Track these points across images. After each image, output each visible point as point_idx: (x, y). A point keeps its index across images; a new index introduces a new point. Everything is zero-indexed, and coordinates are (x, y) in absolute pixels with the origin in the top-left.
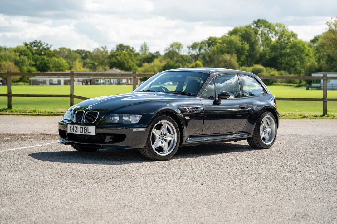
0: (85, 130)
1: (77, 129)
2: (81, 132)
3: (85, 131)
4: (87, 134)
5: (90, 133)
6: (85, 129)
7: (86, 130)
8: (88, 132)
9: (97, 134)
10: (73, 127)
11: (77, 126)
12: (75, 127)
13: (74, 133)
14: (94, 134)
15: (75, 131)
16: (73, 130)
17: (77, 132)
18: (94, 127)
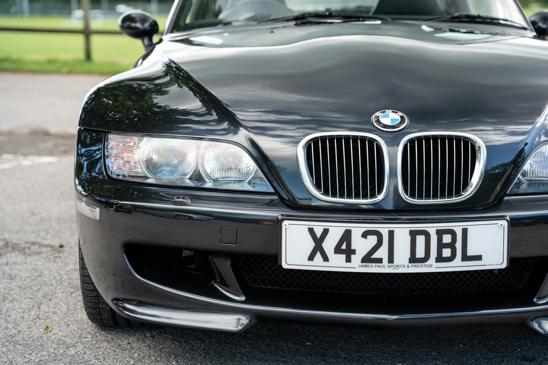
0: (447, 246)
1: (379, 244)
2: (413, 259)
3: (447, 253)
4: (458, 265)
5: (479, 258)
6: (447, 239)
7: (452, 246)
8: (465, 258)
9: (511, 260)
10: (347, 236)
11: (384, 229)
12: (365, 235)
13: (356, 266)
14: (504, 266)
15: (368, 259)
16: (349, 253)
17: (380, 261)
18: (504, 223)
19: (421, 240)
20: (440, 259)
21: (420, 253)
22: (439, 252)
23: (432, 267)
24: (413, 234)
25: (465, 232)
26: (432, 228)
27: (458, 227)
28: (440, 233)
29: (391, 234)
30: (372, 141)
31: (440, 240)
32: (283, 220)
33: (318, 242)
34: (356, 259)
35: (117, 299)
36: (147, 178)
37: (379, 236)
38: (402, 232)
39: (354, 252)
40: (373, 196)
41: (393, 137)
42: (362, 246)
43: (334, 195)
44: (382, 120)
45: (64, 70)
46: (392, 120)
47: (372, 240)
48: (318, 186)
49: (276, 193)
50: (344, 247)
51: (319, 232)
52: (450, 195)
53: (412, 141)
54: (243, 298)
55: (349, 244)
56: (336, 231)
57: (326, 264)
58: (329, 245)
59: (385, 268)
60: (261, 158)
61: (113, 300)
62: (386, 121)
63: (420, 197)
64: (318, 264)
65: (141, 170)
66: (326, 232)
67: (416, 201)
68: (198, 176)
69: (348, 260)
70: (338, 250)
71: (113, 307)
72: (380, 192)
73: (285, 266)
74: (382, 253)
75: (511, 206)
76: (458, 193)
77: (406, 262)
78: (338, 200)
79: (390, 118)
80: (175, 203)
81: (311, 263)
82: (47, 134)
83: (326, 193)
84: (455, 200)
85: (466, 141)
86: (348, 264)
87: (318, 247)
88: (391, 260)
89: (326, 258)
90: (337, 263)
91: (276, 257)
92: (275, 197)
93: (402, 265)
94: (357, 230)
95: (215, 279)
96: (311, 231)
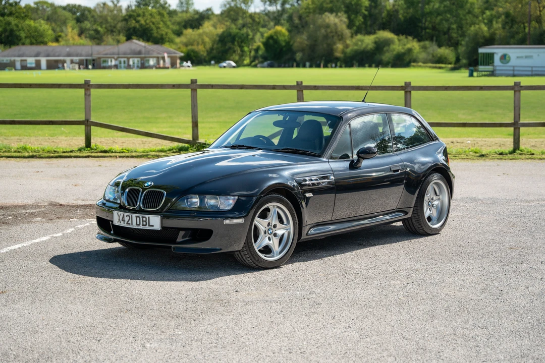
0: (144, 221)
1: (129, 219)
4: (147, 227)
5: (153, 226)
7: (146, 222)
8: (149, 225)
12: (127, 216)
13: (125, 225)
17: (130, 224)
18: (159, 216)
19: (138, 218)
20: (143, 225)
21: (138, 223)
22: (143, 223)
23: (141, 227)
24: (137, 217)
25: (149, 218)
26: (141, 216)
27: (147, 216)
28: (143, 217)
31: (143, 219)
34: (125, 223)
39: (125, 221)
42: (126, 219)
59: (131, 226)
70: (122, 220)
74: (130, 222)
88: (132, 224)
90: (122, 224)
93: (134, 226)
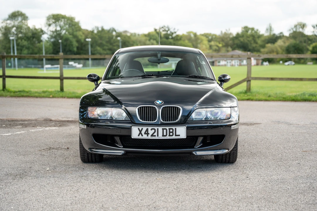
0: (171, 132)
1: (155, 132)
2: (163, 135)
4: (174, 137)
5: (179, 135)
6: (171, 131)
7: (172, 132)
8: (176, 135)
9: (187, 136)
10: (147, 130)
11: (156, 128)
12: (151, 130)
13: (149, 137)
14: (185, 138)
15: (152, 135)
16: (148, 134)
17: (155, 136)
18: (185, 127)
19: (165, 131)
20: (170, 135)
21: (165, 134)
22: (169, 134)
23: (168, 137)
24: (163, 129)
25: (176, 129)
26: (168, 128)
27: (174, 128)
28: (170, 129)
29: (158, 129)
30: (154, 108)
31: (169, 131)
32: (132, 126)
33: (140, 131)
34: (150, 135)
35: (90, 148)
36: (98, 118)
37: (155, 130)
38: (160, 129)
39: (149, 134)
40: (154, 121)
41: (159, 106)
42: (151, 132)
43: (145, 121)
44: (157, 103)
45: (51, 96)
46: (160, 103)
47: (153, 131)
48: (141, 119)
49: (131, 120)
50: (146, 133)
51: (140, 129)
52: (173, 121)
53: (164, 108)
54: (122, 147)
55: (148, 132)
56: (145, 129)
57: (142, 137)
58: (143, 132)
59: (156, 138)
60: (128, 113)
61: (89, 149)
62: (158, 103)
63: (166, 121)
64: (140, 137)
65: (96, 116)
66: (142, 129)
67: (165, 122)
68: (111, 117)
69: (148, 136)
70: (145, 133)
71: (90, 151)
72: (156, 120)
73: (132, 138)
74: (156, 134)
75: (188, 123)
76: (175, 120)
77: (162, 136)
78: (146, 122)
79: (159, 102)
80: (106, 123)
81: (138, 137)
82: (51, 120)
83: (143, 120)
84: (174, 122)
85: (178, 108)
86: (148, 137)
87: (140, 133)
88: (158, 136)
89: (142, 136)
90: (145, 137)
91: (130, 136)
92: (131, 121)
93: (160, 137)
94: (150, 128)
95: (115, 143)
96: (139, 129)
